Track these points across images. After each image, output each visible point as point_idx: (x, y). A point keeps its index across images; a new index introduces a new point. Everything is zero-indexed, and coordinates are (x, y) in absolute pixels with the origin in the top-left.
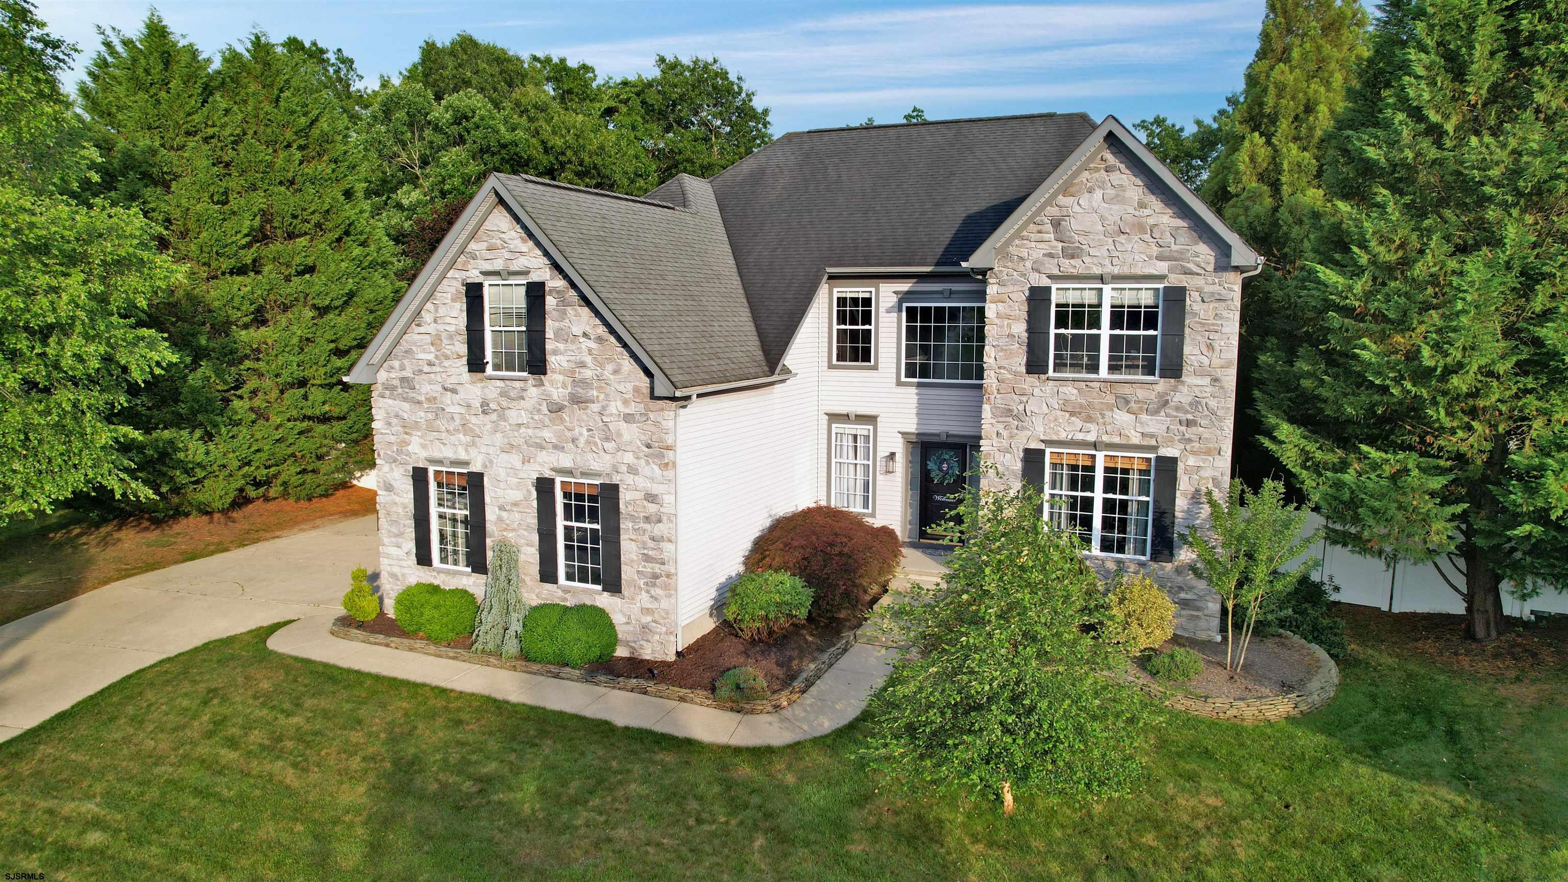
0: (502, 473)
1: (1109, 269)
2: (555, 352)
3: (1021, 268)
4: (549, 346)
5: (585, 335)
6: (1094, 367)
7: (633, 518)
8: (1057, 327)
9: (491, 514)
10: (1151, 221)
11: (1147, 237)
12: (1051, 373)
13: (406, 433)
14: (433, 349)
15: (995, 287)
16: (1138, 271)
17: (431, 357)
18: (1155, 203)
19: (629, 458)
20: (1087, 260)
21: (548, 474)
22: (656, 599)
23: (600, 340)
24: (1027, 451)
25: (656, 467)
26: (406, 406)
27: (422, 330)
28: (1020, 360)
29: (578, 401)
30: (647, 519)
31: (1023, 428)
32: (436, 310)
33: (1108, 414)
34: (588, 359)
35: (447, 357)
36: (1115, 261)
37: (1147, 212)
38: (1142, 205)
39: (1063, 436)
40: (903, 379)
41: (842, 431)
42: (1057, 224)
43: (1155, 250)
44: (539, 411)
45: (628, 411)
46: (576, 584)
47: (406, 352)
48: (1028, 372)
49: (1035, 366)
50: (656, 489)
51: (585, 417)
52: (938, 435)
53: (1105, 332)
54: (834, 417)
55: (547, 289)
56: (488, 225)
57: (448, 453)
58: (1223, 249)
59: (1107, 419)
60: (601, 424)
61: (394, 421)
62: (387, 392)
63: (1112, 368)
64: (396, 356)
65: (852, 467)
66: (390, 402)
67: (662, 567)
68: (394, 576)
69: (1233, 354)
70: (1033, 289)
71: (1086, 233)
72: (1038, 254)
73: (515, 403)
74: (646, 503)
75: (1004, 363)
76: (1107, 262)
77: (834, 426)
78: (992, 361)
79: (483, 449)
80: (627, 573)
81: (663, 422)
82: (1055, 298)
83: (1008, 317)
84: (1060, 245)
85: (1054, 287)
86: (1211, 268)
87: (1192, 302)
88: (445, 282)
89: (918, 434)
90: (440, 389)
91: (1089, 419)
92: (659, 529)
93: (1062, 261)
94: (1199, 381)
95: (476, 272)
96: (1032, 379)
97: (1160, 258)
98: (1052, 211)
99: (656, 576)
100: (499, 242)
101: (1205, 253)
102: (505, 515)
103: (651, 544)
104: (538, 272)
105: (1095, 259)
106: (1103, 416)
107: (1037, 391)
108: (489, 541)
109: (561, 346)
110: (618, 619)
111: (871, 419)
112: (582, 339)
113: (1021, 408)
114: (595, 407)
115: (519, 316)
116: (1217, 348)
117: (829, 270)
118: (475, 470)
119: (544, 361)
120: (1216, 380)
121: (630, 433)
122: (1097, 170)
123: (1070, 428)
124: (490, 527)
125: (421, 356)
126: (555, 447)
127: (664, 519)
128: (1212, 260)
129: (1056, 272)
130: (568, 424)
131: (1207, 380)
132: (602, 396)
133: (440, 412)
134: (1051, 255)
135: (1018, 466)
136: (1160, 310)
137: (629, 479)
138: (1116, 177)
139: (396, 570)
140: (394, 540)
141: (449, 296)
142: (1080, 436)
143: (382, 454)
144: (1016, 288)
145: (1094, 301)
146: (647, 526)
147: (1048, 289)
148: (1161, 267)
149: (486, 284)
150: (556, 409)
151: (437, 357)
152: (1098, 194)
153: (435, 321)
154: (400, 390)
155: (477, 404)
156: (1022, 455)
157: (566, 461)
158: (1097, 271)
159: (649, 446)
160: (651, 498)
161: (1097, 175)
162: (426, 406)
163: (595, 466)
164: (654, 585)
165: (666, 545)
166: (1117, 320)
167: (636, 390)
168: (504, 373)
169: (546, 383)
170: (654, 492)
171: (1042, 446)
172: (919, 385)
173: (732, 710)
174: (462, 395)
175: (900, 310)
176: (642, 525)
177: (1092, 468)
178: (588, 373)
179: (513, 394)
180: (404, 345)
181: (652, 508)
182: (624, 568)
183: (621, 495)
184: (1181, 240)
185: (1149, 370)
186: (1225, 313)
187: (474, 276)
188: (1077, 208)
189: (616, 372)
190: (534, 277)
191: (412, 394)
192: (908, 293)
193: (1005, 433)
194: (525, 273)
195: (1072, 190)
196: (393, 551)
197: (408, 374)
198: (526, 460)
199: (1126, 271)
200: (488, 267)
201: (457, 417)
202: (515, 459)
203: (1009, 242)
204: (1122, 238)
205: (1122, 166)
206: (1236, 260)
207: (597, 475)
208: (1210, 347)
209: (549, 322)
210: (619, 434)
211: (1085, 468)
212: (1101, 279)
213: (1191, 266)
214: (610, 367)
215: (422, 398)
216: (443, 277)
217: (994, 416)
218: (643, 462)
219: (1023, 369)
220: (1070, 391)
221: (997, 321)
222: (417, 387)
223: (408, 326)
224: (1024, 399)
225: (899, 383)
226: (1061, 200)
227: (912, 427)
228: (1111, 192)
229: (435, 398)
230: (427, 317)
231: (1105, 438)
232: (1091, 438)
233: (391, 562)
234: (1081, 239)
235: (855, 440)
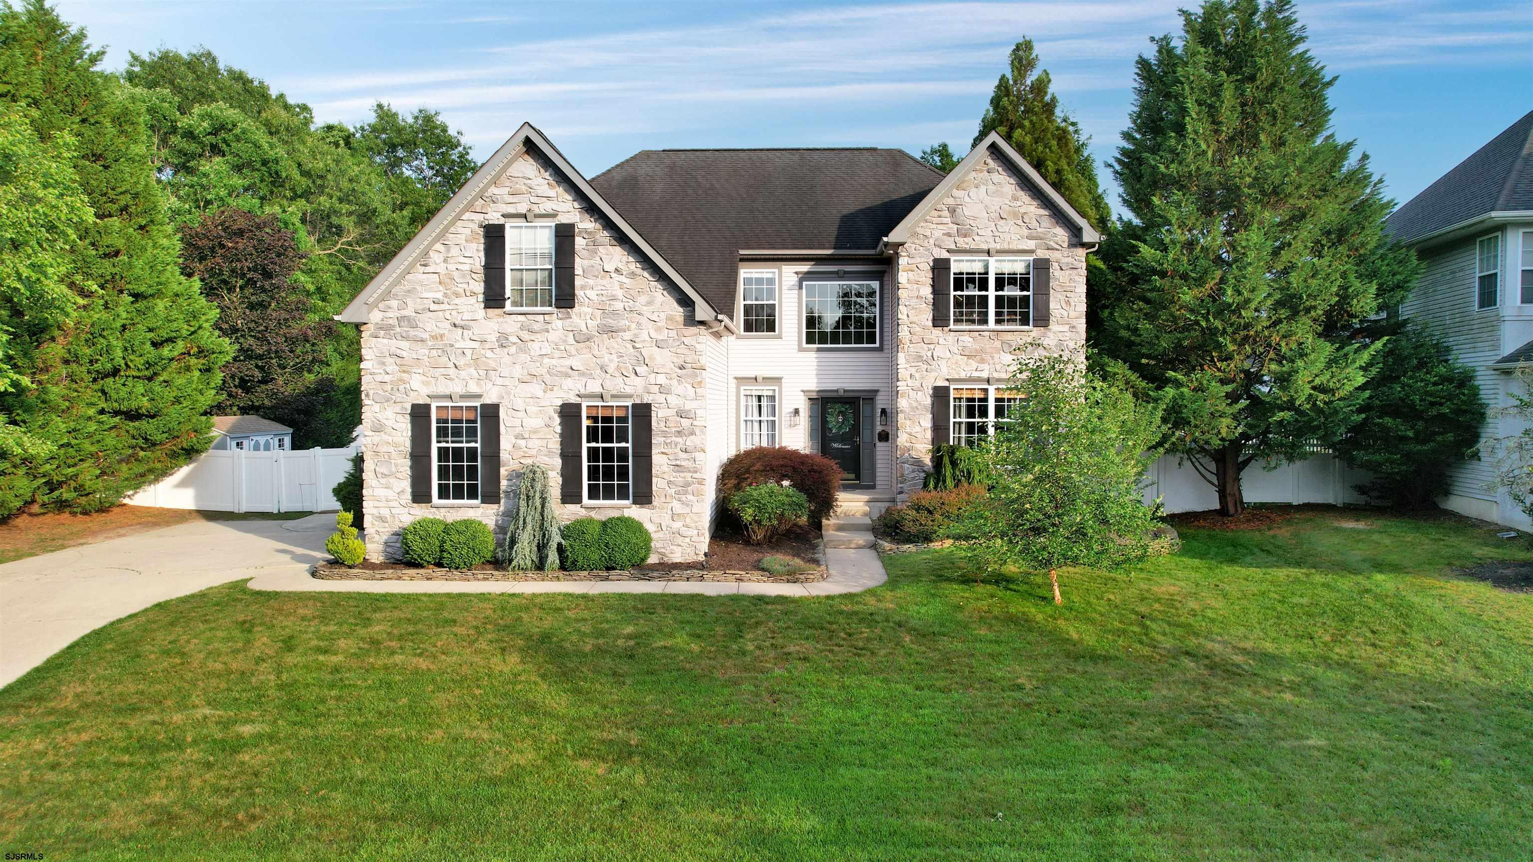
0: (520, 404)
1: (992, 246)
2: (583, 287)
3: (926, 244)
4: (578, 282)
5: (617, 270)
6: (985, 321)
7: (665, 434)
8: (955, 290)
9: (506, 443)
10: (1022, 210)
11: (1020, 222)
12: (952, 326)
13: (404, 372)
14: (441, 288)
15: (906, 259)
16: (1014, 247)
17: (439, 296)
18: (1024, 197)
19: (661, 379)
20: (977, 238)
21: (574, 400)
22: (687, 505)
23: (633, 275)
24: (936, 389)
25: (689, 387)
26: (405, 344)
27: (427, 269)
28: (926, 315)
29: (608, 330)
30: (679, 433)
31: (932, 370)
32: (448, 251)
33: (996, 356)
34: (620, 293)
35: (457, 295)
36: (997, 239)
37: (1019, 203)
38: (1015, 198)
39: (963, 375)
40: (805, 345)
41: (748, 393)
42: (952, 211)
43: (1026, 232)
44: (565, 341)
45: (660, 337)
46: (601, 502)
47: (409, 291)
48: (934, 326)
49: (940, 320)
50: (689, 405)
51: (616, 346)
52: (837, 391)
53: (992, 293)
54: (741, 380)
55: (577, 230)
56: (512, 171)
57: (457, 388)
58: (1075, 232)
59: (997, 360)
60: (632, 350)
61: (390, 360)
62: (382, 332)
63: (998, 322)
64: (396, 297)
65: (756, 425)
66: (385, 341)
67: (695, 475)
68: (382, 519)
69: (1083, 308)
70: (936, 261)
71: (975, 218)
72: (938, 234)
73: (538, 336)
74: (679, 419)
75: (912, 318)
76: (991, 240)
77: (742, 388)
78: (905, 317)
79: (499, 381)
80: (658, 484)
81: (697, 346)
82: (955, 268)
83: (917, 282)
84: (955, 227)
85: (952, 259)
86: (1066, 245)
87: (1055, 271)
88: (459, 223)
89: (819, 391)
90: (447, 325)
91: (982, 361)
92: (690, 441)
93: (957, 239)
94: (1061, 328)
95: (499, 215)
96: (937, 331)
97: (1030, 238)
98: (950, 201)
99: (688, 484)
100: (524, 188)
101: (1061, 234)
102: (522, 443)
103: (683, 455)
104: (567, 215)
105: (983, 239)
106: (993, 358)
107: (941, 341)
108: (503, 471)
109: (591, 282)
110: (649, 527)
111: (777, 380)
112: (613, 275)
113: (929, 354)
114: (628, 336)
115: (543, 256)
116: (1073, 304)
117: (742, 252)
118: (488, 402)
119: (573, 295)
120: (1074, 327)
121: (663, 358)
122: (981, 171)
123: (968, 369)
124: (504, 456)
125: (425, 295)
126: (583, 374)
127: (697, 431)
128: (1066, 239)
129: (953, 247)
130: (596, 352)
131: (1066, 328)
132: (633, 326)
133: (449, 349)
134: (949, 235)
135: (928, 401)
136: (1031, 276)
137: (661, 398)
138: (995, 177)
139: (385, 512)
140: (383, 481)
141: (463, 237)
142: (976, 374)
143: (371, 393)
144: (923, 260)
145: (982, 271)
146: (679, 440)
147: (947, 261)
148: (1031, 245)
149: (507, 226)
150: (582, 339)
151: (445, 295)
152: (983, 188)
153: (445, 261)
154: (398, 329)
155: (493, 338)
156: (931, 392)
157: (594, 387)
158: (985, 247)
159: (682, 368)
160: (681, 414)
161: (981, 175)
162: (430, 343)
163: (629, 390)
164: (686, 493)
165: (699, 456)
166: (1000, 283)
167: (670, 318)
168: (524, 309)
169: (574, 316)
170: (687, 407)
171: (946, 384)
172: (819, 350)
173: (788, 581)
174: (477, 330)
175: (801, 287)
176: (673, 439)
177: (985, 400)
178: (619, 305)
179: (536, 327)
180: (406, 285)
181: (685, 423)
182: (654, 480)
183: (653, 414)
184: (1043, 224)
185: (1025, 321)
186: (1077, 278)
187: (494, 218)
188: (967, 199)
189: (649, 303)
190: (564, 219)
191: (412, 332)
192: (808, 273)
193: (917, 375)
194: (554, 216)
195: (964, 185)
196: (381, 492)
197: (409, 312)
198: (548, 388)
199: (1006, 246)
200: (511, 210)
201: (468, 353)
202: (536, 389)
203: (916, 225)
204: (1002, 222)
205: (1000, 169)
206: (1086, 238)
207: (630, 396)
208: (1068, 303)
209: (577, 260)
210: (652, 358)
211: (980, 400)
212: (988, 253)
213: (1052, 243)
214: (643, 299)
215: (425, 336)
216: (458, 218)
217: (908, 361)
218: (675, 382)
219: (930, 323)
220: (966, 339)
221: (908, 286)
222: (421, 325)
223: (412, 265)
224: (932, 346)
225: (801, 349)
226: (956, 193)
227: (813, 384)
228: (991, 188)
229: (442, 336)
230: (435, 257)
231: (996, 375)
232: (985, 375)
233: (377, 504)
234: (971, 222)
235: (760, 401)
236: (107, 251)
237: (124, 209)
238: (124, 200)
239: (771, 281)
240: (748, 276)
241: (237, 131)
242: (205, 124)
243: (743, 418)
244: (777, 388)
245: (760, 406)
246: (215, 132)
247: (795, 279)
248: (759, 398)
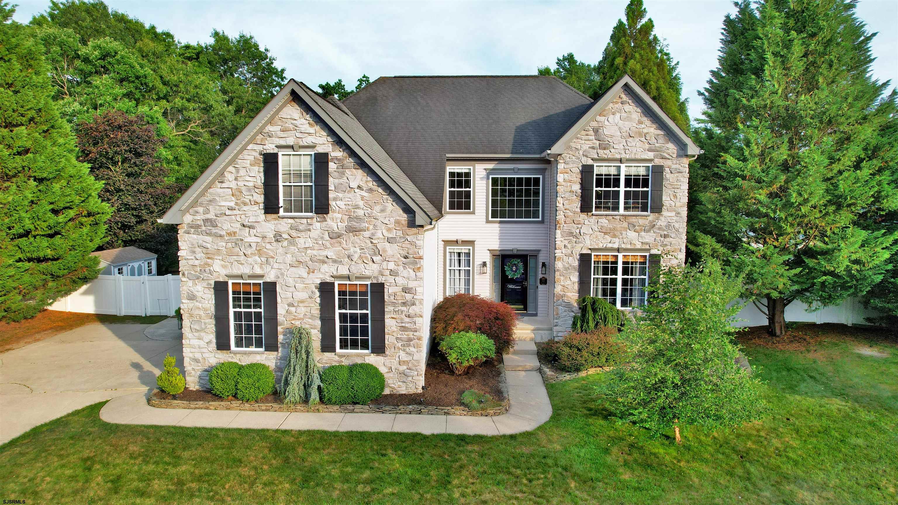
0: (291, 282)
1: (623, 156)
2: (335, 199)
3: (577, 155)
4: (331, 195)
5: (359, 187)
6: (616, 208)
7: (394, 304)
8: (596, 187)
9: (281, 310)
10: (645, 131)
11: (643, 139)
12: (594, 212)
13: (209, 258)
14: (233, 199)
15: (563, 165)
16: (638, 157)
17: (232, 204)
18: (647, 121)
19: (391, 266)
20: (612, 150)
21: (329, 280)
22: (410, 354)
23: (370, 190)
24: (582, 255)
25: (411, 271)
26: (209, 239)
27: (224, 185)
28: (577, 205)
29: (353, 230)
30: (404, 304)
31: (579, 242)
32: (238, 171)
33: (624, 233)
34: (361, 203)
35: (245, 204)
36: (627, 151)
37: (643, 126)
38: (640, 122)
39: (601, 246)
40: (490, 219)
41: (452, 251)
42: (596, 131)
43: (647, 146)
44: (322, 238)
45: (391, 236)
46: (349, 351)
47: (210, 201)
48: (581, 212)
49: (585, 208)
50: (412, 284)
51: (358, 241)
52: (512, 250)
53: (622, 189)
54: (447, 243)
55: (330, 157)
56: (282, 114)
57: (246, 270)
58: (682, 147)
59: (624, 236)
60: (370, 245)
61: (198, 250)
62: (192, 230)
63: (626, 208)
64: (201, 205)
65: (457, 273)
66: (195, 236)
67: (415, 334)
68: (197, 361)
69: (686, 200)
70: (584, 166)
71: (612, 136)
72: (586, 147)
73: (303, 234)
74: (403, 294)
75: (567, 206)
76: (623, 152)
77: (448, 248)
78: (561, 205)
79: (276, 266)
80: (389, 340)
81: (417, 242)
82: (596, 171)
83: (570, 181)
84: (598, 142)
85: (595, 165)
86: (675, 156)
87: (667, 174)
88: (245, 152)
89: (500, 250)
90: (238, 225)
91: (615, 236)
92: (412, 310)
93: (599, 151)
94: (669, 214)
95: (273, 146)
96: (583, 216)
97: (650, 150)
98: (594, 124)
99: (410, 340)
100: (291, 126)
101: (672, 148)
102: (293, 309)
103: (407, 320)
104: (323, 146)
105: (617, 151)
106: (621, 234)
107: (586, 222)
108: (280, 329)
109: (340, 195)
110: (383, 370)
111: (471, 243)
112: (356, 190)
113: (578, 231)
114: (367, 234)
115: (306, 176)
116: (679, 197)
117: (448, 155)
118: (268, 280)
119: (328, 205)
120: (679, 213)
121: (392, 250)
122: (617, 103)
123: (604, 242)
124: (280, 318)
125: (223, 203)
126: (335, 261)
127: (417, 303)
128: (675, 151)
129: (596, 156)
130: (344, 246)
131: (673, 214)
132: (371, 227)
133: (239, 242)
134: (593, 148)
135: (576, 263)
136: (650, 177)
137: (391, 279)
138: (627, 107)
139: (198, 356)
140: (196, 334)
141: (249, 162)
142: (610, 245)
143: (186, 273)
144: (575, 165)
145: (616, 173)
146: (404, 308)
147: (592, 166)
148: (650, 155)
149: (280, 154)
150: (335, 236)
151: (236, 204)
152: (618, 115)
153: (236, 179)
154: (204, 228)
155: (271, 235)
156: (578, 257)
157: (343, 271)
158: (618, 156)
159: (406, 257)
160: (406, 290)
161: (617, 106)
162: (226, 238)
163: (368, 273)
164: (409, 345)
165: (417, 320)
166: (628, 183)
167: (397, 222)
168: (293, 214)
169: (328, 220)
170: (410, 286)
171: (589, 252)
172: (501, 222)
173: (482, 415)
174: (259, 229)
175: (488, 178)
176: (400, 308)
177: (616, 263)
178: (360, 213)
179: (301, 227)
180: (208, 196)
181: (408, 297)
182: (387, 337)
183: (386, 290)
184: (660, 141)
185: (644, 208)
186: (682, 179)
187: (270, 148)
188: (606, 123)
189: (382, 211)
190: (320, 150)
191: (214, 230)
192: (493, 169)
193: (569, 246)
194: (313, 147)
195: (605, 113)
196: (195, 342)
197: (211, 216)
198: (311, 271)
199: (633, 156)
200: (282, 142)
201: (254, 245)
202: (302, 271)
203: (570, 140)
204: (630, 139)
205: (630, 101)
206: (690, 153)
207: (369, 278)
208: (675, 196)
209: (331, 179)
210: (385, 251)
211: (612, 263)
212: (621, 161)
213: (665, 154)
214: (378, 208)
215: (223, 233)
216: (244, 148)
217: (562, 236)
218: (401, 268)
219: (578, 210)
220: (604, 221)
221: (563, 183)
222: (219, 225)
223: (212, 182)
224: (580, 226)
225: (488, 222)
226: (598, 118)
227: (496, 246)
228: (624, 115)
229: (235, 233)
230: (229, 176)
231: (623, 246)
232: (616, 246)
233: (193, 350)
234: (609, 139)
235: (459, 256)
236: (20, 150)
237: (32, 119)
238: (32, 113)
239: (468, 175)
240: (452, 171)
241: (118, 57)
242: (96, 53)
243: (448, 268)
244: (471, 248)
245: (460, 260)
246: (103, 57)
247: (484, 173)
248: (459, 254)
